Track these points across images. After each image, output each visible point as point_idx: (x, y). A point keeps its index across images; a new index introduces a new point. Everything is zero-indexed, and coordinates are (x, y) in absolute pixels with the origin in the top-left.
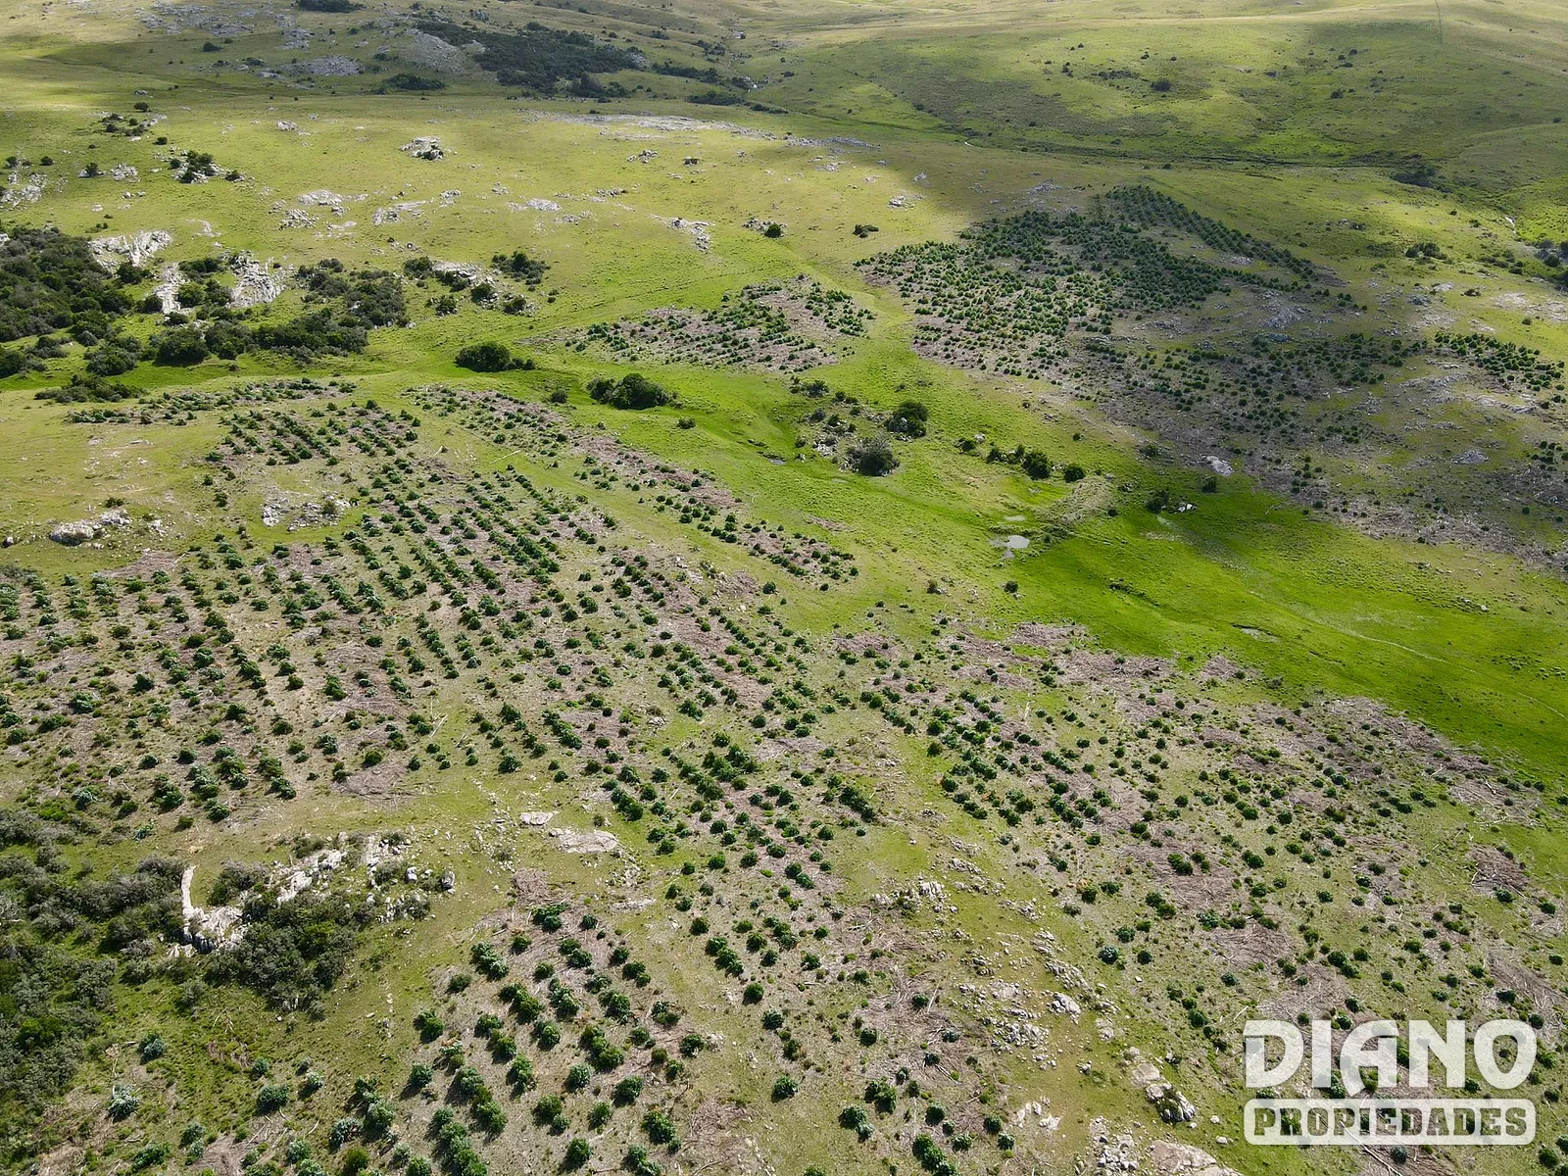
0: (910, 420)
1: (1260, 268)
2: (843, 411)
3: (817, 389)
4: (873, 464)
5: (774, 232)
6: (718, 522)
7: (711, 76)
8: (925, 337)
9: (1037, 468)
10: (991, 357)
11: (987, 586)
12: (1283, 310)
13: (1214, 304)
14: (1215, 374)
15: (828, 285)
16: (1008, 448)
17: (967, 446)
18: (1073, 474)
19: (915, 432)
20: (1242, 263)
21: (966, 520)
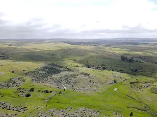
0: (32, 90)
1: (64, 69)
2: (24, 90)
3: (20, 89)
4: (28, 96)
5: (13, 72)
6: (8, 108)
7: (4, 57)
8: (33, 80)
9: (47, 92)
10: (40, 82)
11: (44, 107)
12: (67, 72)
13: (61, 73)
14: (63, 79)
15: (20, 77)
16: (44, 90)
17: (39, 91)
18: (51, 92)
19: (33, 91)
20: (63, 69)
21: (40, 99)
